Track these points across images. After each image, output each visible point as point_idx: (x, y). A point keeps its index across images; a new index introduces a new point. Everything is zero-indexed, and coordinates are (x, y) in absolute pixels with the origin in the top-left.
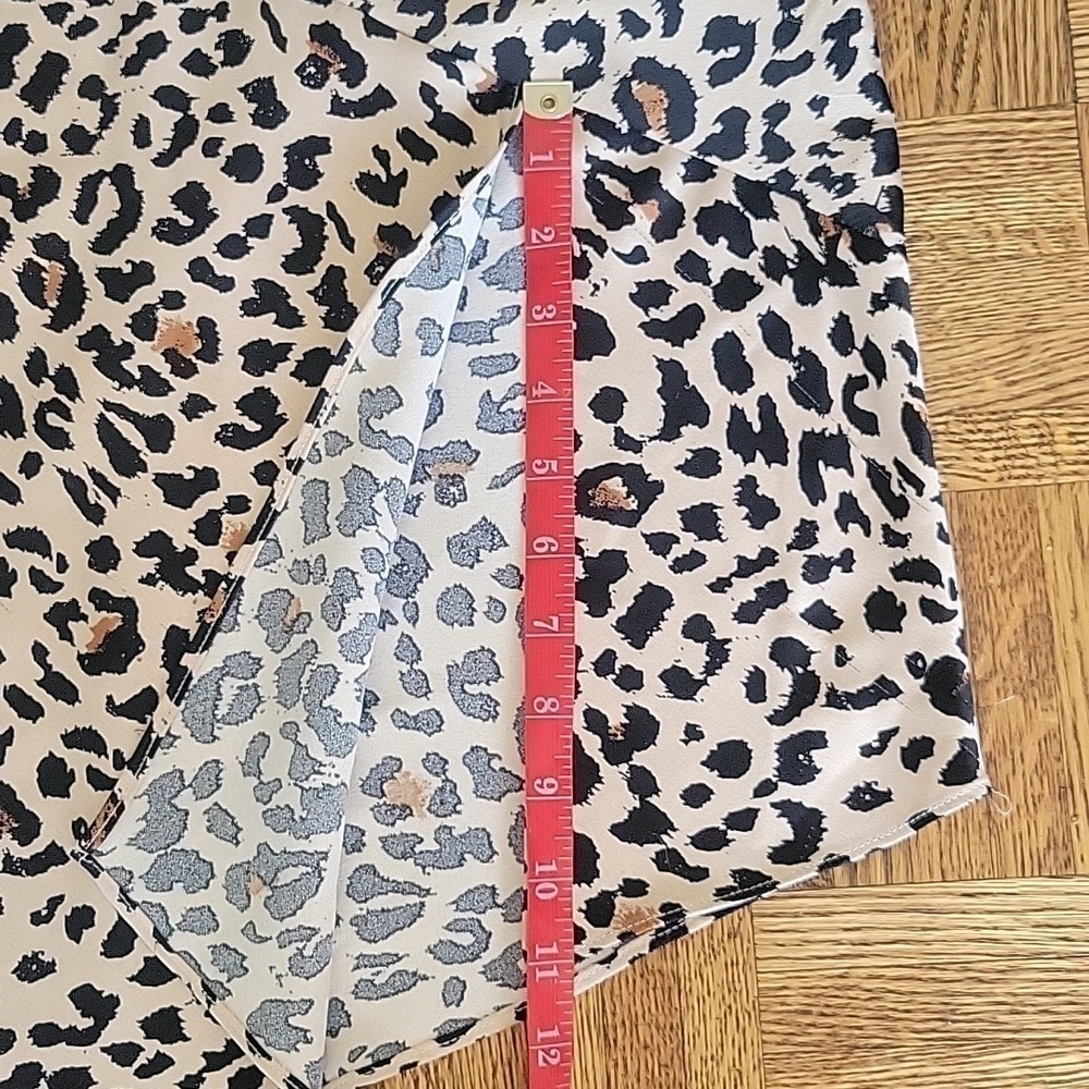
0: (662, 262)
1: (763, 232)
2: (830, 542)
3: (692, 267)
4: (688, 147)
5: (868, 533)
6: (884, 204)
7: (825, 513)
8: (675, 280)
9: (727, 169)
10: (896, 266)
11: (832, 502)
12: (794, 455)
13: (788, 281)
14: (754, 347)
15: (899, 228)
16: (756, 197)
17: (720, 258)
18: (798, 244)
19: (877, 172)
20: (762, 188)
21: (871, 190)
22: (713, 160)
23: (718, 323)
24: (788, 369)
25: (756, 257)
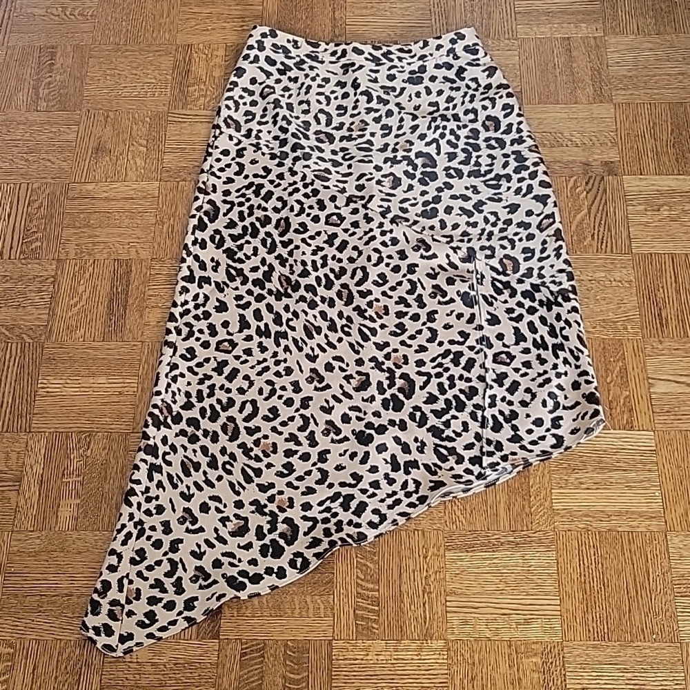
0: (512, 303)
1: (538, 296)
2: (562, 369)
3: (520, 304)
4: (518, 275)
5: (571, 366)
6: (570, 289)
7: (560, 362)
8: (516, 307)
9: (528, 281)
10: (574, 303)
11: (561, 359)
12: (550, 348)
13: (545, 307)
14: (538, 323)
15: (576, 294)
16: (536, 288)
17: (527, 303)
18: (547, 298)
19: (568, 280)
20: (538, 285)
21: (566, 285)
22: (524, 279)
23: (528, 318)
24: (547, 328)
25: (537, 302)
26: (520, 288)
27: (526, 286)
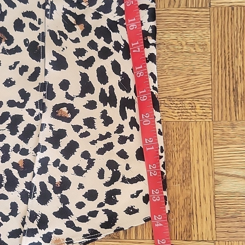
0: (84, 43)
1: (115, 36)
2: (127, 132)
3: (93, 45)
5: (138, 130)
6: (150, 31)
7: (126, 123)
8: (87, 48)
9: (105, 17)
10: (152, 50)
11: (129, 120)
12: (118, 104)
13: (121, 52)
14: (109, 71)
15: (154, 38)
16: (113, 25)
17: (101, 43)
18: (125, 41)
19: (149, 21)
20: (115, 23)
21: (147, 26)
22: (101, 13)
23: (99, 62)
24: (119, 78)
25: (112, 44)
26: (95, 24)
27: (103, 22)
